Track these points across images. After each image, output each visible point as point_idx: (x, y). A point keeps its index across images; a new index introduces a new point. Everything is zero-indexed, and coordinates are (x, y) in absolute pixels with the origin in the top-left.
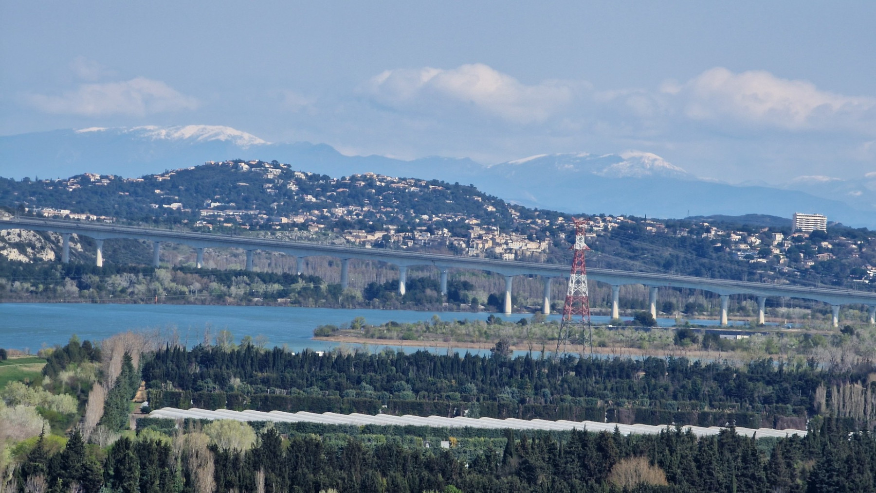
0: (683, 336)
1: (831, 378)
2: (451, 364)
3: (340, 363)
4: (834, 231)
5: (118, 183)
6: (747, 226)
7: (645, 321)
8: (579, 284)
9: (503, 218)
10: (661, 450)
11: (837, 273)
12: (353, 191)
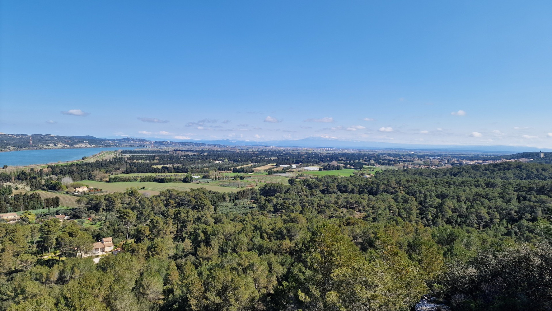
1: (170, 151)
4: (170, 142)
5: (119, 139)
6: (164, 141)
7: (157, 148)
8: (152, 145)
9: (147, 141)
10: (158, 156)
11: (170, 144)
12: (136, 139)
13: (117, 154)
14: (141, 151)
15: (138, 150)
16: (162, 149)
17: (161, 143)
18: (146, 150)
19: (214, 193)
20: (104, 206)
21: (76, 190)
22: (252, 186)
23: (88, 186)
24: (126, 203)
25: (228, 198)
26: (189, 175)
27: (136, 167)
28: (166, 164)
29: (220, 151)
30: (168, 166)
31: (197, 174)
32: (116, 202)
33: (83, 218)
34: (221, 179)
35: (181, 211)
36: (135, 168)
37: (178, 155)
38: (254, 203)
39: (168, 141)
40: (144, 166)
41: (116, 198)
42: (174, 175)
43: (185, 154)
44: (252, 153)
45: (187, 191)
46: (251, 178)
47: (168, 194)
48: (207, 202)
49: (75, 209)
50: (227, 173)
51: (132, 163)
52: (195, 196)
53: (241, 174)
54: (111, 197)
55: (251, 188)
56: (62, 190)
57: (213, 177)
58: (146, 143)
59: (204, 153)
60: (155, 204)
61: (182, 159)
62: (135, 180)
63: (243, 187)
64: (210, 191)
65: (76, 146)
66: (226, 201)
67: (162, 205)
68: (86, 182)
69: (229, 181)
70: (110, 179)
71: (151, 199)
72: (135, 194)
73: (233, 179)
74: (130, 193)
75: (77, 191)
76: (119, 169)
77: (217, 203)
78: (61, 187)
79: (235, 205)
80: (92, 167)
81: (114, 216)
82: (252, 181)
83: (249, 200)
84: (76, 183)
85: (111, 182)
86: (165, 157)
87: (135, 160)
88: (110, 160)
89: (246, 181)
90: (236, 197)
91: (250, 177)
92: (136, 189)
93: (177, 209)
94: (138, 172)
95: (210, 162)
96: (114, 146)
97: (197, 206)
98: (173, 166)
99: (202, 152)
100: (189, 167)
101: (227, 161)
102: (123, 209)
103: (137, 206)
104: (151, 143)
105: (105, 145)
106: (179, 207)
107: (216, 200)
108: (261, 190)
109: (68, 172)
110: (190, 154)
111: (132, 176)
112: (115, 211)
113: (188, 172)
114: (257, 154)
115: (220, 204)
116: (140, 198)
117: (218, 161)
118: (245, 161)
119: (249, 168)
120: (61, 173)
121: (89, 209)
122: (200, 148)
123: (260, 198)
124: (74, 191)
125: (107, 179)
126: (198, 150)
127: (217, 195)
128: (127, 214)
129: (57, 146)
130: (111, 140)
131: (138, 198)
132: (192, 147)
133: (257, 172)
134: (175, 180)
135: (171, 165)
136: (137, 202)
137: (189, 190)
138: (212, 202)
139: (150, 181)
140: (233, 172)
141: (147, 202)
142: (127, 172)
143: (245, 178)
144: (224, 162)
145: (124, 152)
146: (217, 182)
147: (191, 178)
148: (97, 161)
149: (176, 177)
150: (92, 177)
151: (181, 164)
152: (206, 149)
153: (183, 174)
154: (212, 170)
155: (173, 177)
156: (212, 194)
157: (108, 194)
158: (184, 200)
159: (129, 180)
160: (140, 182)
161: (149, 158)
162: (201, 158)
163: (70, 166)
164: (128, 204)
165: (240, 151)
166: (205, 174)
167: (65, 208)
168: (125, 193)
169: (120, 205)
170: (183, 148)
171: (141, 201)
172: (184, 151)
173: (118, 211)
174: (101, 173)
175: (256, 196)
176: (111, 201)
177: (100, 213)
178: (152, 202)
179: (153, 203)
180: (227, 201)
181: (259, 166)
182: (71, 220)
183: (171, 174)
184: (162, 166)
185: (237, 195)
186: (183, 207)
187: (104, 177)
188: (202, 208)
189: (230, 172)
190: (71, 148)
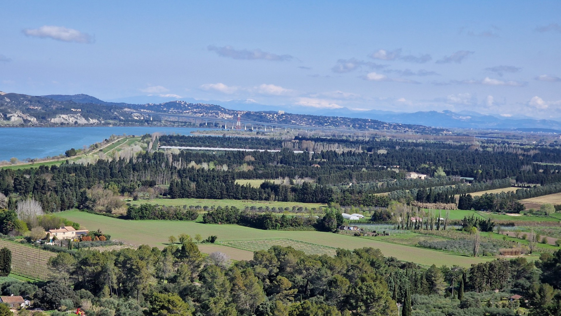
0: (258, 133)
1: (285, 141)
2: (215, 138)
3: (195, 138)
4: (285, 114)
5: (155, 105)
6: (270, 113)
7: (251, 130)
8: (239, 123)
9: (225, 111)
10: (254, 154)
11: (286, 121)
12: (197, 106)
13: (148, 143)
14: (209, 137)
15: (201, 135)
16: (263, 133)
17: (261, 117)
18: (221, 136)
19: (403, 267)
20: (115, 281)
21: (48, 235)
22: (516, 253)
23: (77, 225)
24: (166, 276)
25: (441, 285)
26: (335, 211)
27: (194, 181)
28: (272, 178)
29: (423, 145)
30: (277, 182)
31: (357, 208)
32: (144, 272)
33: (63, 307)
34: (424, 227)
35: (308, 308)
36: (193, 185)
37: (306, 154)
38: (523, 305)
39: (281, 112)
40: (216, 181)
41: (143, 263)
42: (294, 208)
43: (325, 151)
44: (520, 152)
45: (325, 256)
46: (516, 227)
47: (275, 261)
48: (380, 289)
49: (45, 284)
50: (441, 211)
51: (184, 170)
52: (348, 271)
53: (483, 215)
54: (130, 259)
55: (514, 257)
56: (17, 234)
57: (400, 219)
58: (222, 116)
59: (378, 149)
60: (241, 285)
61: (316, 162)
62: (191, 216)
63: (488, 253)
64: (392, 260)
65: (53, 120)
66: (436, 292)
67: (258, 288)
68: (73, 215)
69: (445, 234)
70: (129, 211)
71: (231, 270)
72: (191, 254)
73: (460, 227)
74: (178, 250)
75: (51, 238)
76: (152, 184)
77: (411, 297)
78: (15, 225)
79: (463, 306)
80: (88, 175)
81: (137, 308)
82: (517, 237)
83: (507, 295)
84: (50, 215)
85: (132, 219)
86: (271, 158)
87: (193, 164)
88: (131, 160)
89: (499, 237)
90: (465, 283)
91: (512, 225)
92: (194, 241)
93: (298, 303)
94: (200, 196)
95: (393, 176)
96: (141, 122)
97: (353, 298)
98: (292, 183)
99: (371, 145)
100: (334, 188)
101: (443, 174)
102: (161, 292)
103: (195, 286)
104: (236, 118)
105: (122, 121)
106: (304, 298)
107: (407, 287)
108: (546, 266)
109: (31, 187)
110: (339, 149)
111: (185, 207)
112: (140, 295)
113: (332, 200)
114: (535, 157)
115: (420, 298)
116: (202, 267)
117: (417, 172)
118: (497, 176)
119: (508, 197)
120: (16, 190)
121: (78, 286)
122: (366, 135)
123: (541, 290)
124: (44, 236)
125: (123, 211)
126: (361, 138)
127: (410, 272)
128: (170, 307)
129: (9, 119)
130: (136, 107)
131: (198, 266)
132: (345, 132)
133: (535, 210)
134: (295, 224)
135: (286, 181)
136: (195, 275)
137: (332, 254)
138: (397, 290)
139: (228, 221)
140: (461, 207)
141: (221, 278)
142: (171, 194)
143: (495, 228)
144: (432, 176)
145: (167, 140)
146: (411, 234)
147: (340, 218)
148: (100, 162)
149: (299, 214)
150: (87, 203)
151: (312, 176)
152: (382, 139)
153: (317, 206)
154: (398, 199)
155: (289, 215)
156: (396, 270)
157: (124, 250)
158: (318, 278)
159: (177, 216)
160: (205, 222)
161: (229, 158)
162: (367, 164)
163: (37, 173)
164: (173, 280)
165: (484, 147)
166: (379, 209)
167: (24, 280)
168: (165, 251)
169: (153, 282)
170: (320, 132)
171: (206, 274)
172: (322, 140)
173: (146, 297)
174: (110, 192)
175: (527, 284)
176: (131, 270)
177: (103, 300)
178: (232, 280)
179: (236, 281)
180: (440, 292)
181: (542, 194)
182: (36, 310)
183: (284, 205)
184: (263, 181)
185: (470, 278)
186: (314, 299)
187: (117, 205)
188: (367, 306)
189: (452, 209)
190: (41, 126)
